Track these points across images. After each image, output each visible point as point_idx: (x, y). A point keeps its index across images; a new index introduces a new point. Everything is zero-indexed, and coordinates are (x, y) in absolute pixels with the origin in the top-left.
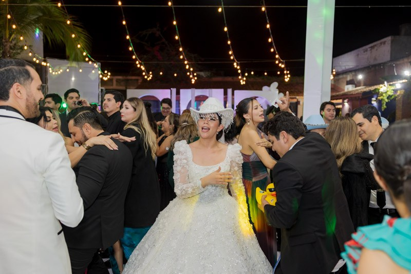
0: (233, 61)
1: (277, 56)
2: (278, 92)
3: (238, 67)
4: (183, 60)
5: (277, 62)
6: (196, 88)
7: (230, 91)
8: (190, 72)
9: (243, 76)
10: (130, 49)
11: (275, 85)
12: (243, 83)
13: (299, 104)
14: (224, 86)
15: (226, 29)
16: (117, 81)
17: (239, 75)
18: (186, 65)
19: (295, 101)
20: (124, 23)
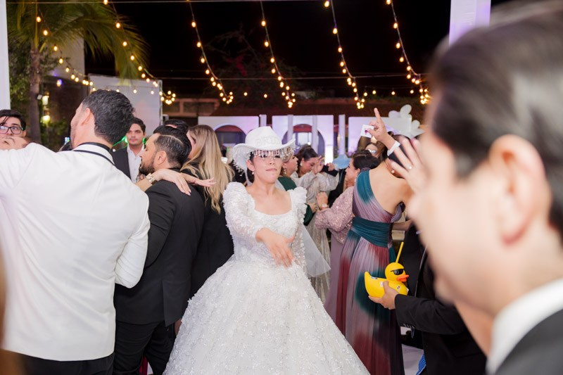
0: (346, 75)
1: (409, 68)
2: (411, 119)
3: (354, 85)
4: (276, 75)
5: (409, 77)
6: (295, 114)
7: (342, 118)
8: (285, 91)
9: (361, 96)
10: (203, 61)
11: (407, 109)
12: (360, 106)
14: (334, 111)
15: (335, 31)
16: (186, 105)
17: (354, 95)
18: (279, 82)
20: (194, 24)
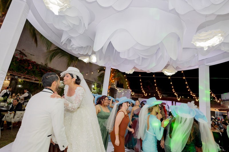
1: (191, 92)
4: (157, 91)
5: (191, 94)
6: (162, 100)
7: (174, 102)
8: (159, 94)
10: (141, 87)
12: (179, 100)
14: (172, 100)
15: (171, 83)
17: (177, 97)
20: (140, 80)
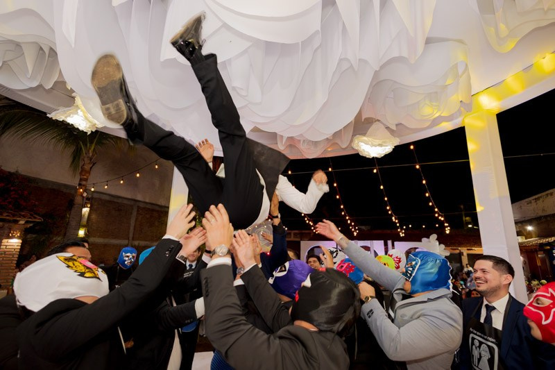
0: (391, 215)
1: (436, 210)
2: (438, 243)
3: (397, 221)
5: (437, 215)
6: (359, 240)
7: (390, 242)
8: (352, 226)
9: (402, 229)
11: (434, 237)
12: (402, 235)
13: (463, 255)
16: (295, 234)
17: (398, 227)
19: (457, 252)
